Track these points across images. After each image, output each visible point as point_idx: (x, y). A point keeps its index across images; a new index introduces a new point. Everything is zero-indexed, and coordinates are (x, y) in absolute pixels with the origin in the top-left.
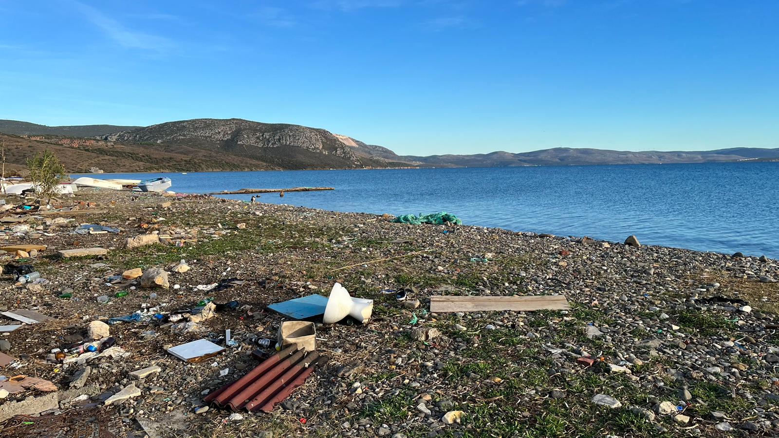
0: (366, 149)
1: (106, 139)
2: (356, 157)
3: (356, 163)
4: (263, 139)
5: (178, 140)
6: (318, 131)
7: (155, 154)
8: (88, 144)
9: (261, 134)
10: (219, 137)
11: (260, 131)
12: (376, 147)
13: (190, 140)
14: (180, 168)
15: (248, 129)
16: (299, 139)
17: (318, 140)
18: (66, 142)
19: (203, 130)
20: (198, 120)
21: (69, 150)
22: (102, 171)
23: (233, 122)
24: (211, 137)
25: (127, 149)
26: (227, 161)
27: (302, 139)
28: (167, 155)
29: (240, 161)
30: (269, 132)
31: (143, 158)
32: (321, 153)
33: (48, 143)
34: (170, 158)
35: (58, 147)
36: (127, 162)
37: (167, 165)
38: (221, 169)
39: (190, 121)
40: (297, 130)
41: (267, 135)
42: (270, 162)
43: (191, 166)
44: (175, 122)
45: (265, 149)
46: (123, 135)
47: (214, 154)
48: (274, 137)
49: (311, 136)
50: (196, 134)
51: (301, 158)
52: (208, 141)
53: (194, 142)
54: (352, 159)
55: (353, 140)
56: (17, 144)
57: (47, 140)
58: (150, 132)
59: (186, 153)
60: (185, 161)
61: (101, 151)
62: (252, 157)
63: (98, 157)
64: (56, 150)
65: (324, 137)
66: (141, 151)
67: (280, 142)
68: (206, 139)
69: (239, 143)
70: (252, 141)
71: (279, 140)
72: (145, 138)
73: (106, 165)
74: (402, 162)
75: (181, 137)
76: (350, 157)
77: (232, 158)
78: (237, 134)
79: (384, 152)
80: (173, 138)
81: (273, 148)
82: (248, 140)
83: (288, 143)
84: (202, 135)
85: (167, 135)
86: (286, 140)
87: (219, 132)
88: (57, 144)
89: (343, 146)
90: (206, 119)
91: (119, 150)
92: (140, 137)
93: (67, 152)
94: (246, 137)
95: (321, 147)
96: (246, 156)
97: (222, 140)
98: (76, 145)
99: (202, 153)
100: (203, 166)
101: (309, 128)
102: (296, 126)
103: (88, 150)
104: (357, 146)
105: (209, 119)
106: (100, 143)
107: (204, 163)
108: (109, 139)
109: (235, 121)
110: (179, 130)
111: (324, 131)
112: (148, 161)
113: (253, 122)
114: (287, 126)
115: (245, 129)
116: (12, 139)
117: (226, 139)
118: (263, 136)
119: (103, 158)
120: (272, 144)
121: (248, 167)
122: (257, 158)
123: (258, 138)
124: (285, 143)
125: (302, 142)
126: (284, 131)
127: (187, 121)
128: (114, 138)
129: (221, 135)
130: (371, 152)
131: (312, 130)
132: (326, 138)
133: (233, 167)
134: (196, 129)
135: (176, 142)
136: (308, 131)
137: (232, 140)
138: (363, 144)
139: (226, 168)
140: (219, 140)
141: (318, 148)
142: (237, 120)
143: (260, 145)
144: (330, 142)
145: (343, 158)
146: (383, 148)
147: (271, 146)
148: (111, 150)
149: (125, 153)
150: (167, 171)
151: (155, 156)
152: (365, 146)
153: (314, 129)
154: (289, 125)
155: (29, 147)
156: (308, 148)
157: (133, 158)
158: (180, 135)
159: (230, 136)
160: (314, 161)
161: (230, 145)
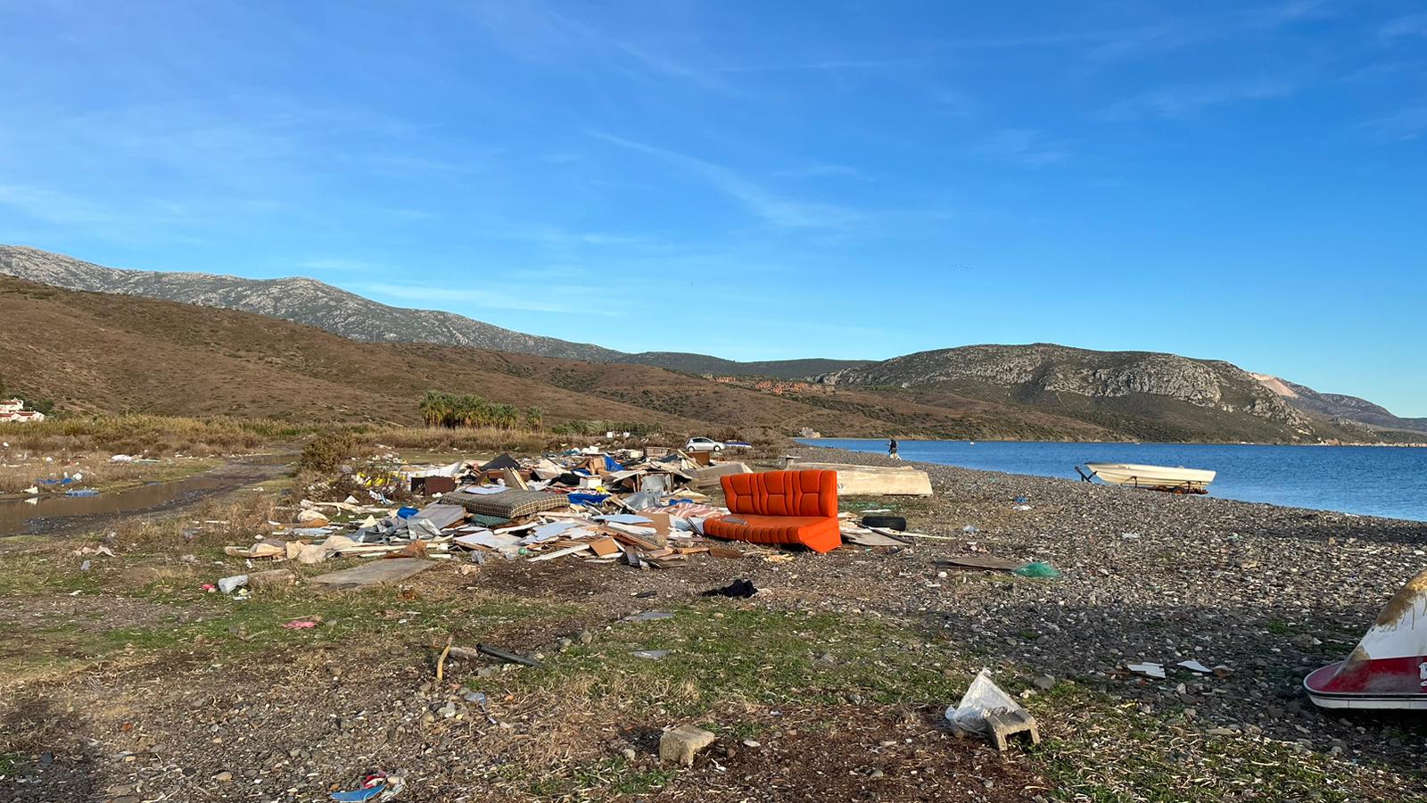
0: (1318, 403)
1: (821, 381)
2: (1301, 419)
3: (1300, 431)
4: (1094, 380)
5: (937, 383)
6: (1212, 364)
7: (902, 408)
8: (796, 388)
9: (1091, 372)
10: (1010, 377)
11: (1089, 365)
12: (1342, 397)
13: (958, 384)
14: (943, 432)
15: (1066, 362)
16: (1169, 381)
17: (1211, 383)
18: (766, 385)
19: (981, 366)
20: (973, 347)
21: (770, 399)
22: (817, 435)
23: (1037, 351)
24: (995, 377)
25: (856, 397)
26: (1028, 422)
27: (1175, 383)
28: (921, 409)
29: (1052, 422)
30: (1107, 367)
31: (881, 414)
32: (1218, 408)
33: (740, 387)
34: (927, 415)
35: (754, 394)
36: (857, 420)
37: (921, 426)
38: (1018, 436)
39: (959, 349)
40: (1166, 363)
41: (1103, 374)
42: (1111, 425)
43: (960, 429)
44: (932, 352)
45: (1098, 401)
46: (847, 374)
47: (1002, 408)
48: (1117, 376)
49: (1197, 374)
50: (968, 372)
51: (1173, 418)
52: (989, 386)
53: (965, 386)
54: (1290, 422)
55: (1285, 383)
56: (699, 388)
57: (739, 383)
58: (891, 370)
59: (954, 405)
60: (953, 420)
61: (815, 401)
62: (1075, 415)
63: (812, 411)
64: (752, 398)
65: (1225, 377)
66: (876, 400)
67: (1129, 386)
68: (987, 381)
69: (1048, 388)
70: (1073, 385)
71: (1128, 382)
72: (883, 379)
73: (822, 423)
74: (1409, 431)
75: (942, 378)
76: (1286, 419)
77: (1035, 416)
78: (1044, 372)
79: (1360, 407)
80: (929, 380)
81: (1114, 398)
82: (1065, 384)
83: (1146, 389)
84: (979, 373)
85: (919, 375)
86: (1141, 384)
87: (1011, 369)
88: (752, 389)
89: (1268, 397)
90: (987, 346)
91: (843, 399)
92: (874, 378)
93: (768, 402)
94: (1061, 377)
95: (1218, 397)
96: (1062, 413)
97: (1016, 383)
98: (778, 391)
99: (982, 405)
100: (985, 430)
101: (1191, 359)
102: (1163, 354)
103: (796, 399)
104: (1296, 396)
105: (992, 346)
106: (815, 388)
107: (987, 425)
108: (826, 381)
109: (1041, 348)
110: (939, 365)
111: (1226, 365)
112: (889, 420)
113: (1075, 349)
114: (1143, 356)
115: (1061, 363)
116: (693, 380)
117: (1023, 381)
118: (1094, 375)
119: (819, 412)
120: (1114, 391)
121: (1069, 434)
122: (1083, 418)
123: (1085, 379)
124: (1139, 389)
125: (1177, 388)
126: (1138, 366)
127: (953, 350)
128: (834, 380)
129: (1015, 374)
130: (1330, 408)
131: (1196, 363)
132: (1229, 379)
133: (1042, 432)
134: (968, 363)
135: (932, 386)
136: (1189, 364)
137: (1035, 382)
138: (1310, 391)
139: (1026, 434)
140: (1010, 384)
141: (1210, 400)
142: (1044, 345)
143: (1089, 393)
144: (1240, 387)
145: (1268, 420)
146: (1358, 401)
147: (1112, 395)
148: (830, 399)
149: (852, 404)
150: (922, 437)
151: (901, 412)
152: (1316, 396)
153: (1201, 361)
154: (1149, 354)
155: (715, 393)
156: (1189, 399)
157: (864, 413)
158: (941, 374)
159: (1031, 376)
160: (1202, 425)
161: (1030, 391)
